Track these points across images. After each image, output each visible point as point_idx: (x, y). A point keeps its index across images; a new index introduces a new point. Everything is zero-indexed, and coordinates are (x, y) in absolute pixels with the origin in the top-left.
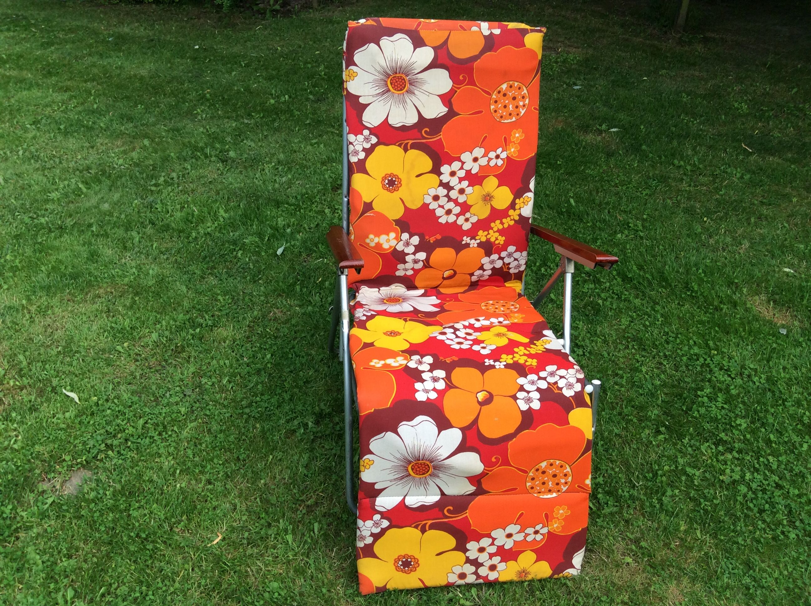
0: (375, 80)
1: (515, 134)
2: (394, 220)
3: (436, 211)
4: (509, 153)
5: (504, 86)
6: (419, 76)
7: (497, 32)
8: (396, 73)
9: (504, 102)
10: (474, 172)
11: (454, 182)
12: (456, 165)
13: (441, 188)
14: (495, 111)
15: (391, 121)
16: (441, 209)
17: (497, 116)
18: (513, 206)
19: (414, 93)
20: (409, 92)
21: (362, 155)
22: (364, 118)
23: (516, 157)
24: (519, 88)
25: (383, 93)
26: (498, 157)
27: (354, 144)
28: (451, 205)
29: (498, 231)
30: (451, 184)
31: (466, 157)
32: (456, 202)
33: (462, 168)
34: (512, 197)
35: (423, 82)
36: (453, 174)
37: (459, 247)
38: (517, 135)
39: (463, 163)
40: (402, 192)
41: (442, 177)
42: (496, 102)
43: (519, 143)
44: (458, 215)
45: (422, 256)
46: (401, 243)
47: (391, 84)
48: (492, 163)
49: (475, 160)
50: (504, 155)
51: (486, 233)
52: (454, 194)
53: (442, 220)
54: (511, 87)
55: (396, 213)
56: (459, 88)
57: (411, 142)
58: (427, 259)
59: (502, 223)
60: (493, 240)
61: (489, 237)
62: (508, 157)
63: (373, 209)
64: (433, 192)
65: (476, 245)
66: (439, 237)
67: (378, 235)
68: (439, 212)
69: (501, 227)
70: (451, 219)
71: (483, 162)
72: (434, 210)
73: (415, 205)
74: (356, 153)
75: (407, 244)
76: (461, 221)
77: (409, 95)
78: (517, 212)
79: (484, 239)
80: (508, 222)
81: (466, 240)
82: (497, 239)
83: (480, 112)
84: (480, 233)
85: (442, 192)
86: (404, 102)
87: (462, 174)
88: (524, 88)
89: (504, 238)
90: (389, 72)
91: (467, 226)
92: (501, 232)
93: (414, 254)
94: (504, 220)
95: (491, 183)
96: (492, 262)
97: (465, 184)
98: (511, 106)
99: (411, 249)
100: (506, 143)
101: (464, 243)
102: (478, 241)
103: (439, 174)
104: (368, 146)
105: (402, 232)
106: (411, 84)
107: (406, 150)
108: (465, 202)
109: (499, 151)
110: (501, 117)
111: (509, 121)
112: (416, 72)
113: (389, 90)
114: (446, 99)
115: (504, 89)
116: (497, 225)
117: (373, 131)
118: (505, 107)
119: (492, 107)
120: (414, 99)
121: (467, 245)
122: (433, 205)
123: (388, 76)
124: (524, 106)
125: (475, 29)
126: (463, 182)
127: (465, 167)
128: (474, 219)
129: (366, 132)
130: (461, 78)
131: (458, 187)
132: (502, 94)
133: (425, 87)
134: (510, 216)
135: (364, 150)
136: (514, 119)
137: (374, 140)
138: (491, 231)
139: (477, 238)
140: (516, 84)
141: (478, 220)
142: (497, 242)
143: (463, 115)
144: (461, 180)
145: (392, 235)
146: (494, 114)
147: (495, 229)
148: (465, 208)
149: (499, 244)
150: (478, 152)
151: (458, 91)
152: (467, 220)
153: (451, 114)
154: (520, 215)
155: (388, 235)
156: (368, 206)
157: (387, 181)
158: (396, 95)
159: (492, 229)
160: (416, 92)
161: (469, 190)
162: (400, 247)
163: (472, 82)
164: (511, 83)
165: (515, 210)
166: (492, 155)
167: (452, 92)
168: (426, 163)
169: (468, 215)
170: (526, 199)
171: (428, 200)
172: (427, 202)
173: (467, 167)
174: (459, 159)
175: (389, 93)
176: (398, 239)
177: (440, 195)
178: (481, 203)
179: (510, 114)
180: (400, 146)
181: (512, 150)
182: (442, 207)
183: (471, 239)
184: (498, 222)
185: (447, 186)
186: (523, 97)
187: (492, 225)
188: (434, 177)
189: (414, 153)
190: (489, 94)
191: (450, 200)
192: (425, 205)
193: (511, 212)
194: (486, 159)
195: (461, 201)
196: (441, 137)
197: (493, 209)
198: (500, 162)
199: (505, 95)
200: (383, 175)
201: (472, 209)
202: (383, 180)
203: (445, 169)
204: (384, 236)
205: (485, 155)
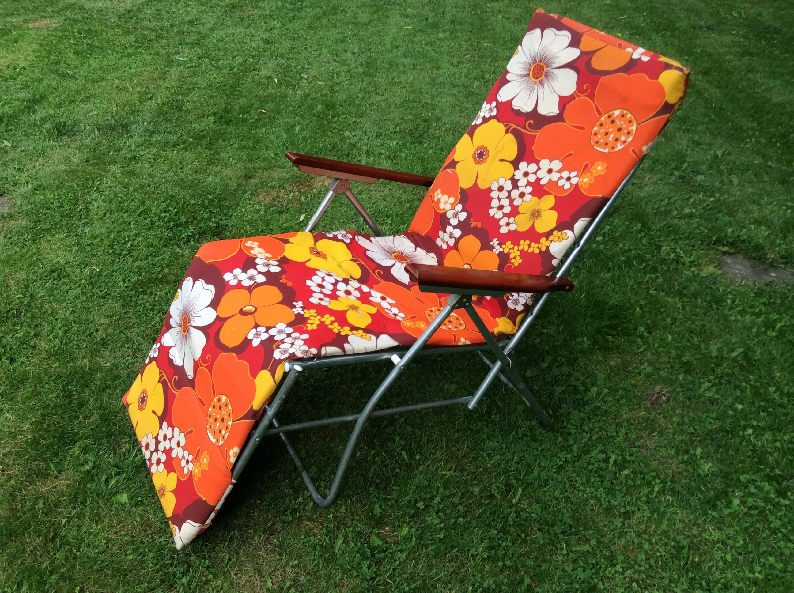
0: (525, 62)
1: (598, 165)
2: (461, 188)
3: (493, 201)
4: (581, 182)
5: (617, 113)
6: (556, 71)
7: (646, 59)
8: (541, 62)
9: (609, 128)
10: (543, 182)
11: (522, 182)
12: (533, 167)
13: (510, 182)
14: (595, 134)
15: (514, 103)
16: (497, 200)
17: (593, 140)
18: (548, 235)
19: (543, 85)
20: (541, 83)
21: (479, 122)
22: (500, 92)
23: (584, 189)
24: (630, 122)
25: (524, 76)
26: (569, 179)
27: (482, 110)
28: (506, 202)
29: (522, 251)
30: (519, 184)
31: (545, 164)
32: (512, 201)
33: (535, 173)
34: (554, 225)
35: (555, 78)
36: (526, 174)
37: (486, 246)
38: (599, 168)
39: (539, 169)
40: (481, 168)
41: (517, 172)
42: (601, 125)
43: (595, 177)
44: (505, 215)
45: (458, 233)
46: (453, 211)
47: (533, 70)
48: (560, 183)
49: (550, 171)
50: (574, 181)
51: (512, 246)
52: (515, 194)
53: (492, 212)
54: (623, 116)
55: (466, 183)
56: (578, 96)
57: (514, 126)
58: (459, 240)
59: (529, 246)
60: (512, 256)
61: (511, 251)
62: (577, 185)
63: (454, 168)
64: (502, 182)
65: (497, 252)
66: (479, 225)
67: (443, 193)
68: (495, 203)
69: (526, 249)
70: (498, 215)
71: (555, 177)
72: (493, 198)
73: (482, 185)
74: (478, 118)
75: (456, 215)
76: (503, 222)
77: (539, 85)
78: (547, 243)
79: (506, 251)
80: (535, 248)
81: (495, 242)
82: (515, 258)
83: (582, 128)
84: (509, 243)
85: (508, 186)
86: (533, 90)
87: (532, 178)
88: (635, 124)
89: (520, 261)
90: (537, 59)
91: (504, 230)
92: (523, 254)
93: (454, 227)
94: (533, 244)
95: (549, 201)
97: (530, 189)
98: (612, 136)
99: (454, 222)
100: (585, 170)
101: (491, 243)
102: (501, 250)
103: (516, 168)
104: (488, 116)
105: (459, 203)
106: (546, 76)
107: (507, 132)
108: (518, 206)
109: (574, 173)
110: (597, 142)
111: (601, 150)
112: (555, 66)
113: (528, 75)
114: (564, 102)
115: (616, 115)
116: (524, 245)
117: (499, 105)
118: (606, 134)
119: (595, 129)
120: (540, 90)
121: (492, 247)
122: (494, 194)
123: (535, 61)
124: (624, 142)
125: (629, 50)
126: (528, 187)
127: (538, 173)
128: (513, 227)
129: (494, 104)
130: (585, 87)
131: (521, 189)
132: (611, 119)
133: (553, 83)
134: (539, 243)
135: (484, 118)
136: (606, 151)
137: (494, 113)
138: (516, 247)
139: (503, 246)
140: (629, 115)
141: (515, 230)
142: (513, 261)
143: (567, 124)
144: (529, 184)
145: (452, 200)
146: (592, 136)
147: (521, 248)
148: (514, 212)
149: (513, 264)
150: (557, 165)
151: (577, 99)
152: (508, 224)
153: (559, 118)
154: (548, 248)
155: (449, 197)
156: (453, 164)
157: (479, 152)
158: (531, 81)
159: (519, 245)
160: (545, 85)
161: (528, 197)
162: (449, 215)
163: (591, 96)
164: (625, 112)
165: (547, 239)
166: (565, 174)
167: (571, 98)
168: (512, 151)
169: (512, 220)
170: (563, 235)
171: (495, 187)
172: (493, 188)
173: (540, 174)
174: (538, 163)
175: (528, 78)
176: (453, 206)
177: (505, 189)
178: (528, 215)
179: (606, 144)
180: (505, 126)
181: (586, 180)
182: (499, 199)
183: (498, 244)
184: (527, 242)
185: (515, 183)
186: (629, 133)
187: (522, 242)
188: (511, 167)
189: (511, 137)
190: (600, 114)
191: (509, 197)
192: (490, 190)
193: (543, 240)
194: (558, 175)
195: (516, 203)
196: (538, 134)
197: (533, 227)
198: (567, 186)
199: (613, 122)
200: (480, 145)
201: (518, 217)
202: (477, 150)
203: (523, 166)
204: (446, 197)
205: (560, 171)
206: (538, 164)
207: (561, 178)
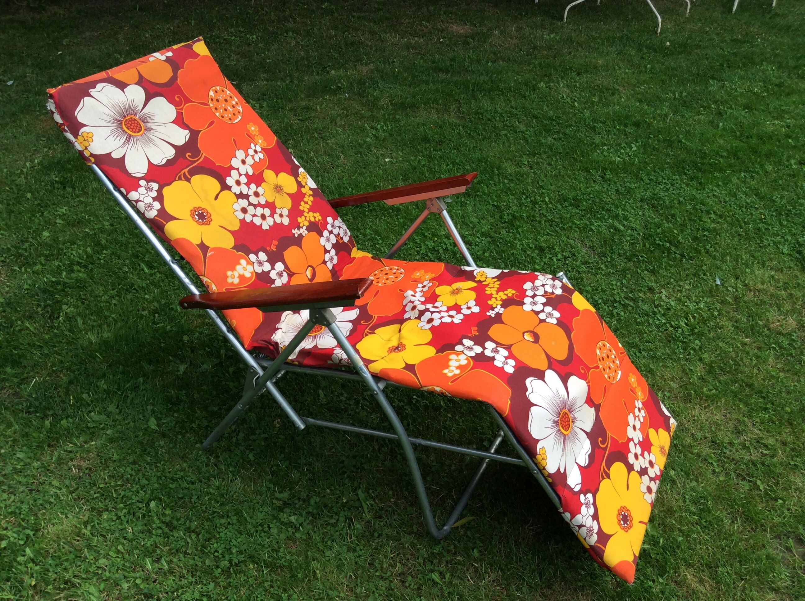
0: (112, 132)
1: (251, 128)
2: (233, 248)
3: (254, 221)
4: (261, 145)
5: (212, 93)
6: (146, 110)
7: (170, 54)
8: (125, 117)
9: (222, 106)
10: (251, 173)
11: (245, 190)
12: (234, 173)
13: (240, 200)
14: (222, 117)
15: (155, 162)
16: (255, 218)
17: (226, 119)
18: (300, 185)
19: (152, 129)
20: (147, 129)
21: (157, 205)
22: (130, 171)
23: (267, 146)
24: (223, 91)
25: (128, 141)
26: (256, 152)
27: (141, 199)
28: (259, 211)
29: (310, 210)
30: (245, 192)
31: (235, 163)
33: (240, 175)
34: (293, 178)
35: (152, 116)
36: (238, 183)
37: (298, 241)
38: (253, 128)
39: (238, 169)
40: (216, 221)
41: (233, 190)
42: (216, 109)
43: (259, 134)
44: (272, 216)
45: (279, 266)
46: (255, 264)
47: (128, 128)
48: (257, 160)
49: (244, 162)
50: (259, 149)
51: (303, 217)
52: (253, 200)
53: (265, 227)
54: (216, 92)
55: (228, 242)
56: (182, 109)
57: (186, 170)
58: (286, 267)
59: (306, 203)
60: (312, 219)
61: (308, 219)
62: (262, 149)
63: (209, 247)
64: (237, 207)
65: (306, 232)
66: (275, 242)
67: (233, 269)
68: (258, 221)
69: (308, 206)
70: (270, 221)
71: (249, 161)
72: (252, 221)
73: (236, 226)
74: (150, 206)
75: (260, 263)
76: (278, 220)
77: (149, 132)
78: (307, 188)
79: (307, 224)
80: (309, 199)
81: (296, 232)
82: (315, 217)
83: (212, 123)
84: (299, 220)
85: (243, 203)
86: (151, 140)
87: (244, 180)
88: (225, 89)
89: (318, 214)
90: (119, 118)
91: (286, 221)
92: (312, 209)
93: (273, 268)
94: (305, 199)
95: (269, 174)
96: (328, 240)
98: (229, 108)
99: (267, 267)
100: (251, 138)
101: (296, 235)
102: (305, 228)
103: (229, 188)
104: (155, 194)
105: (248, 256)
106: (143, 122)
107: (189, 180)
108: (267, 201)
109: (252, 145)
110: (230, 119)
111: (238, 120)
112: (140, 108)
113: (130, 136)
114: (179, 121)
115: (213, 96)
116: (304, 207)
117: (148, 178)
118: (226, 110)
119: (217, 114)
120: (156, 134)
121: (301, 236)
122: (248, 218)
123: (120, 122)
124: (237, 104)
125: (151, 59)
126: (250, 186)
127: (241, 172)
128: (285, 212)
129: (143, 183)
130: (177, 99)
131: (251, 193)
132: (215, 100)
133: (157, 119)
134: (305, 194)
135: (154, 199)
136: (240, 118)
137: (155, 186)
138: (305, 214)
139: (301, 225)
140: (218, 88)
141: (289, 211)
142: (317, 219)
143: (203, 130)
144: (248, 184)
145: (243, 262)
146: (224, 119)
147: (306, 210)
148: (271, 206)
149: (319, 220)
150: (240, 154)
151: (183, 111)
152: (281, 216)
153: (194, 134)
154: (311, 189)
155: (239, 264)
156: (203, 247)
157: (197, 217)
158: (139, 138)
159: (304, 211)
160: (152, 127)
161: (260, 190)
162: (259, 270)
163: (188, 101)
164: (214, 89)
165: (304, 187)
166: (251, 152)
167: (180, 115)
168: (212, 184)
169: (278, 211)
170: (302, 175)
171: (241, 216)
172: (242, 217)
173: (243, 172)
174: (232, 168)
175: (133, 138)
176: (250, 263)
177: (245, 206)
178: (277, 195)
179: (234, 115)
180: (180, 179)
181: (260, 141)
182: (254, 215)
183: (299, 229)
184: (302, 203)
185: (243, 196)
186: (231, 97)
187: (301, 208)
188: (226, 192)
189: (196, 179)
190: (206, 104)
191: (255, 206)
192: (243, 221)
193: (303, 190)
194: (250, 157)
195: (263, 202)
196: (204, 155)
197: (290, 195)
198: (261, 156)
199: (218, 100)
200: (190, 213)
201: (277, 204)
202: (193, 218)
203: (230, 181)
204: (238, 267)
205: (247, 155)
206: (234, 169)
207: (253, 157)
